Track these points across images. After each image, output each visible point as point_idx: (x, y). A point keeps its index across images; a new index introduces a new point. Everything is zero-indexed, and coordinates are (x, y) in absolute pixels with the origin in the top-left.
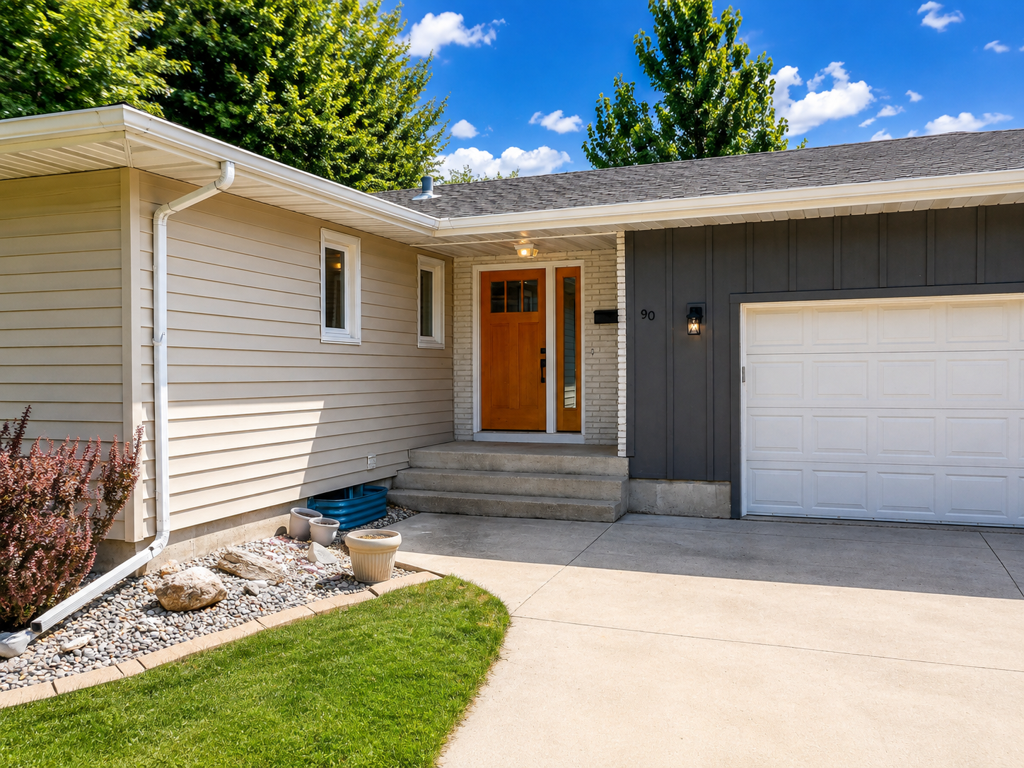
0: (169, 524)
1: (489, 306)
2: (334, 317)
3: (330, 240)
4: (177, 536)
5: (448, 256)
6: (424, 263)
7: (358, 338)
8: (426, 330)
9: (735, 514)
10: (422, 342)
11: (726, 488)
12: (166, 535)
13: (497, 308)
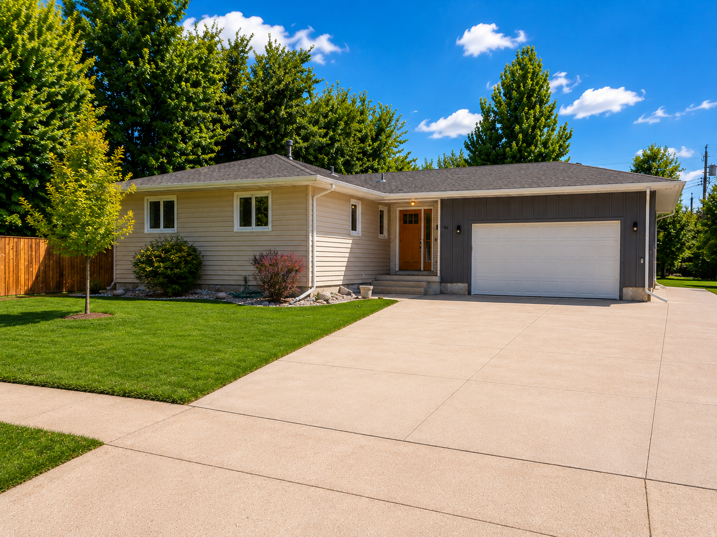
0: (316, 284)
1: (402, 222)
2: (354, 228)
3: (353, 202)
4: (317, 287)
5: (389, 205)
6: (381, 208)
7: (360, 235)
8: (381, 232)
9: (469, 293)
10: (380, 236)
11: (466, 285)
12: (315, 287)
13: (405, 222)
